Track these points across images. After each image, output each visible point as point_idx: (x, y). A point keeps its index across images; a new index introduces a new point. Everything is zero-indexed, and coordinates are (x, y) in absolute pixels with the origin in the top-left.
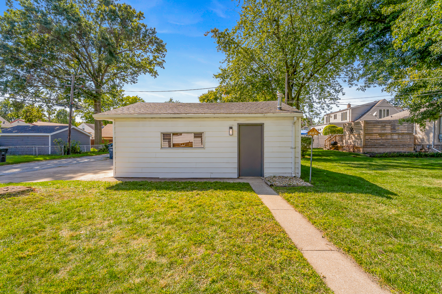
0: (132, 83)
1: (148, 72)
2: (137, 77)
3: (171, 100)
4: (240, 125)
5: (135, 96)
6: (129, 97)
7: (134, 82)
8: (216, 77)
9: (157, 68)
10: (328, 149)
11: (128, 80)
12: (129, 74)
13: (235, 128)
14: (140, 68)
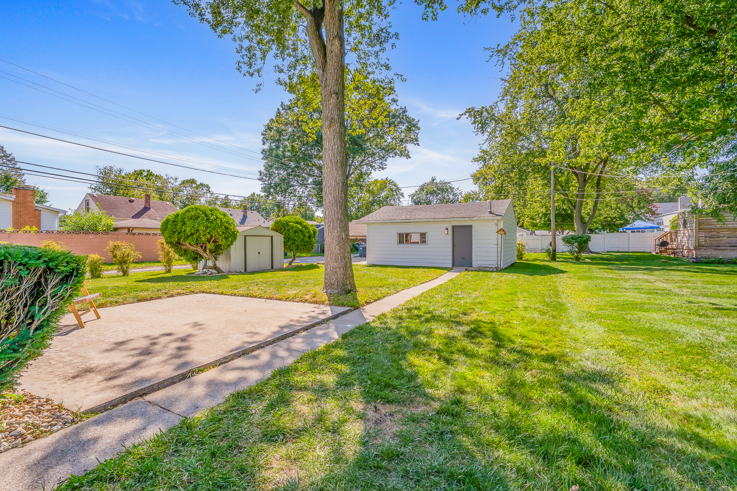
0: (380, 169)
1: (399, 155)
2: (386, 160)
3: (433, 180)
4: (453, 227)
5: (384, 178)
6: (376, 181)
7: (383, 169)
8: (476, 160)
9: (410, 147)
10: (657, 253)
11: (376, 167)
12: (377, 158)
13: (450, 229)
14: (389, 150)
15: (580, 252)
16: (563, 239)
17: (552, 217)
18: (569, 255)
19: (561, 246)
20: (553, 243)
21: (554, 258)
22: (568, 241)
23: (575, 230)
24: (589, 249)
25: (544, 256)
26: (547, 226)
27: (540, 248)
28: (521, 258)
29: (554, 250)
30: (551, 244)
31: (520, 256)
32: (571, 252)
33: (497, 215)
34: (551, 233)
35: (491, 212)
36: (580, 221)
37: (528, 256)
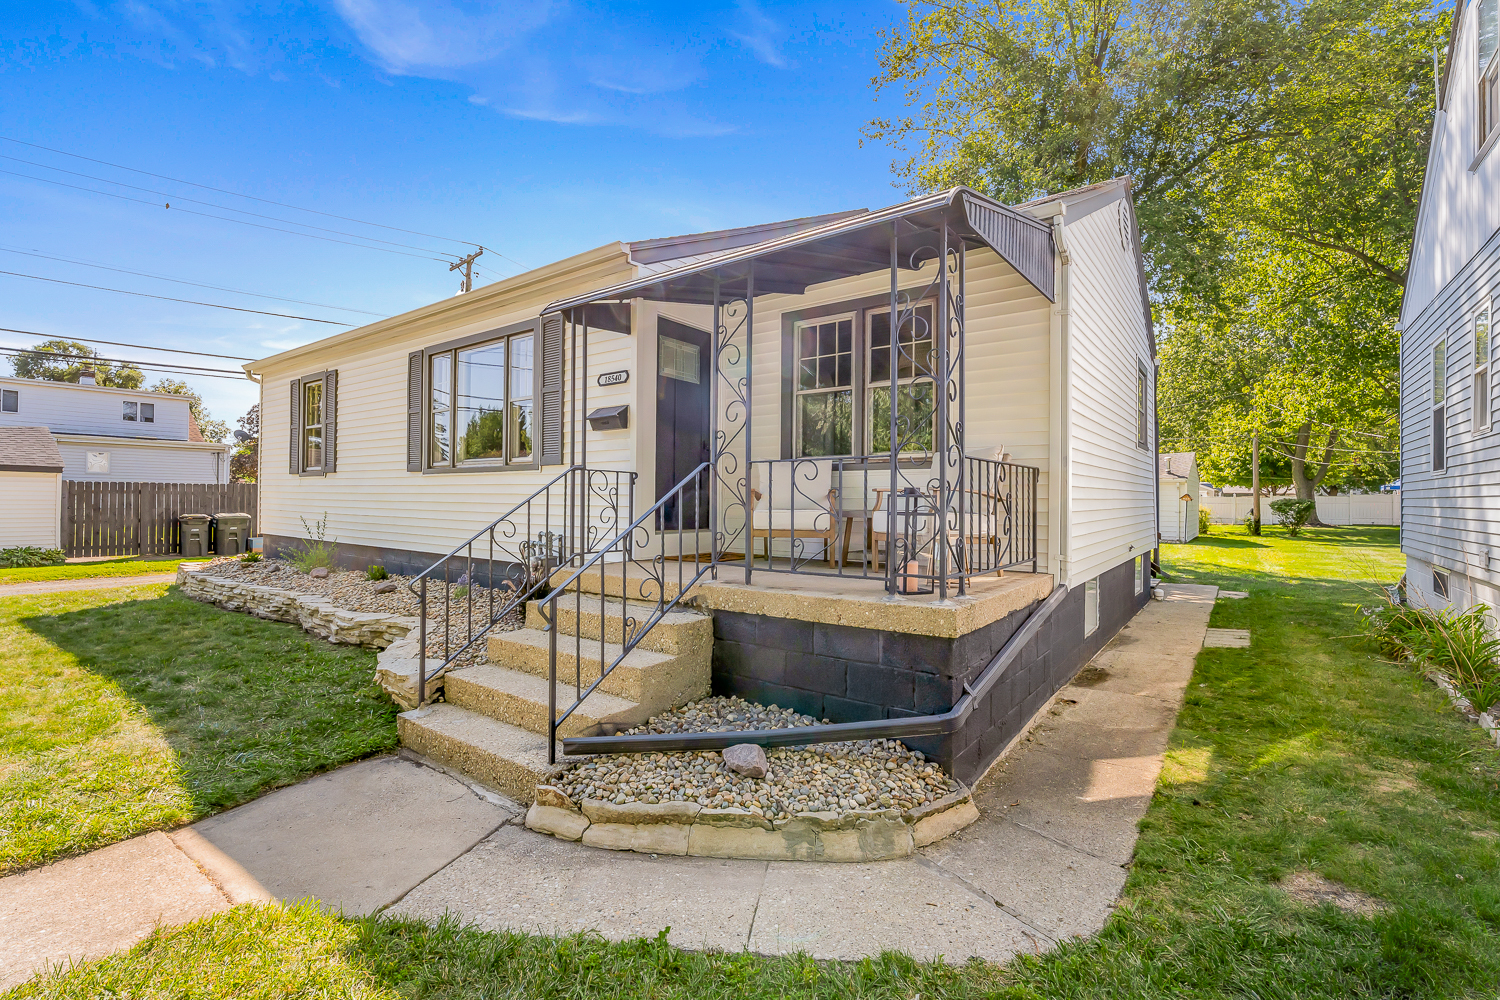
15: (1297, 524)
16: (1272, 505)
17: (1254, 467)
18: (1280, 529)
19: (1269, 517)
20: (1256, 510)
21: (1257, 532)
22: (1281, 508)
23: (1291, 492)
24: (1316, 519)
25: (1243, 529)
26: (1244, 479)
27: (1233, 516)
28: (1205, 532)
29: (1258, 522)
30: (1252, 511)
31: (1204, 529)
32: (1283, 523)
33: (1179, 477)
34: (1252, 491)
35: (1169, 473)
36: (1301, 477)
37: (1215, 530)
